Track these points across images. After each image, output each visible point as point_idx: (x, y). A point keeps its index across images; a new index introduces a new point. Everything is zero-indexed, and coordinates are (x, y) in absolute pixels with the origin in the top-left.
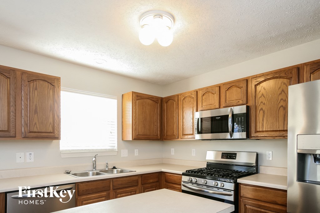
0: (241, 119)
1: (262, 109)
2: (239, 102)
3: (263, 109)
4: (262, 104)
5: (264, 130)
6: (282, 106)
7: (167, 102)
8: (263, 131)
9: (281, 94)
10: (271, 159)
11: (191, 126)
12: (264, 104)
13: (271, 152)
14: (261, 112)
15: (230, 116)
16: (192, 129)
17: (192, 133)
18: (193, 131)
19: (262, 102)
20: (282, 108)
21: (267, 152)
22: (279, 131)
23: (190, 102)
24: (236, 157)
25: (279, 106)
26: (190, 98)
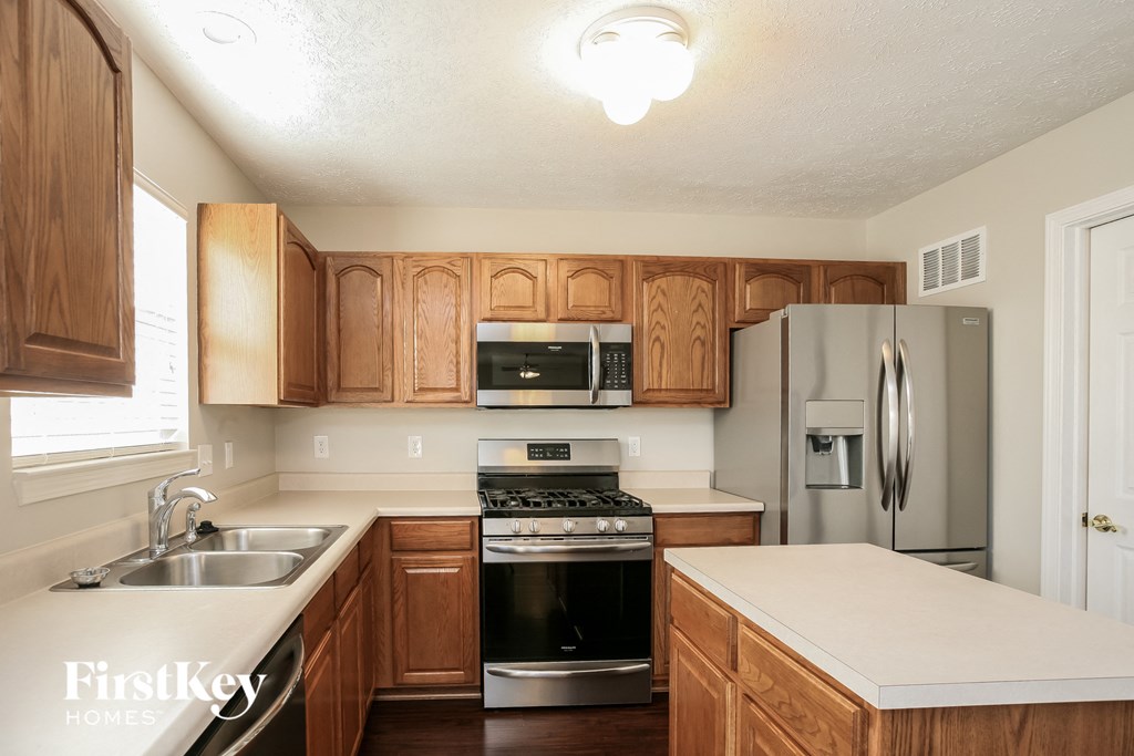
0: (619, 356)
1: (658, 339)
2: (604, 313)
3: (662, 338)
4: (658, 327)
5: (663, 387)
6: (698, 338)
7: (340, 274)
8: (660, 390)
9: (696, 311)
10: (638, 454)
11: (451, 362)
12: (663, 328)
13: (638, 438)
14: (657, 345)
15: (595, 346)
16: (454, 374)
17: (454, 386)
18: (458, 379)
19: (658, 323)
20: (698, 342)
21: (630, 438)
22: (693, 390)
23: (446, 287)
24: (569, 453)
25: (693, 338)
26: (445, 275)
